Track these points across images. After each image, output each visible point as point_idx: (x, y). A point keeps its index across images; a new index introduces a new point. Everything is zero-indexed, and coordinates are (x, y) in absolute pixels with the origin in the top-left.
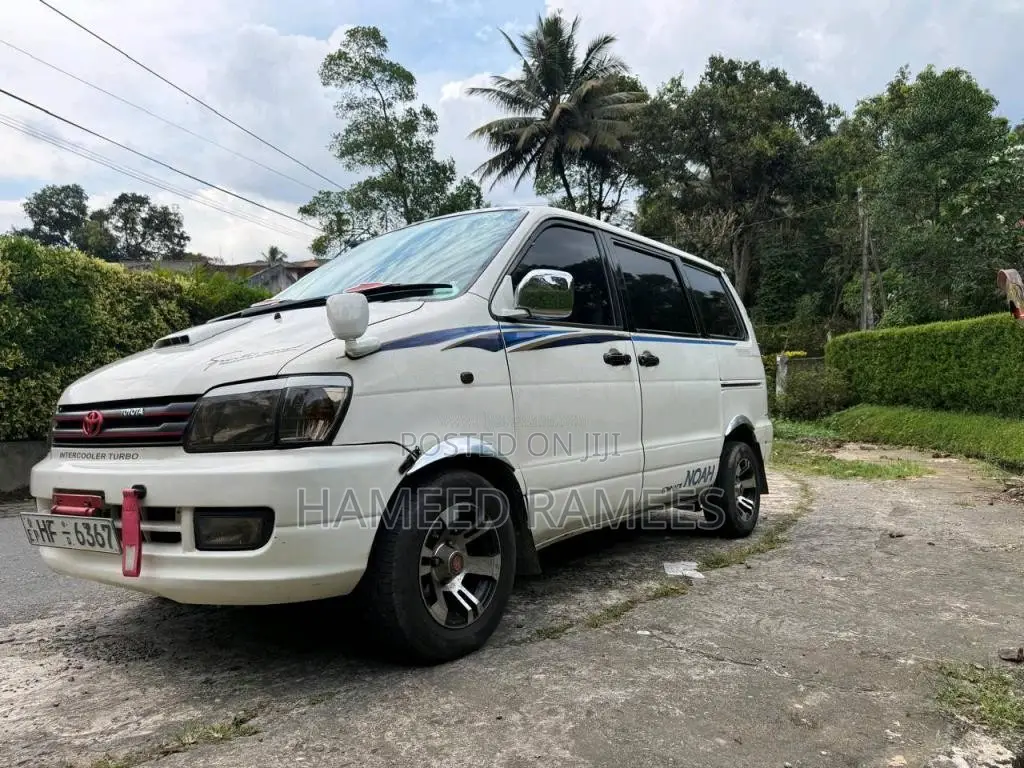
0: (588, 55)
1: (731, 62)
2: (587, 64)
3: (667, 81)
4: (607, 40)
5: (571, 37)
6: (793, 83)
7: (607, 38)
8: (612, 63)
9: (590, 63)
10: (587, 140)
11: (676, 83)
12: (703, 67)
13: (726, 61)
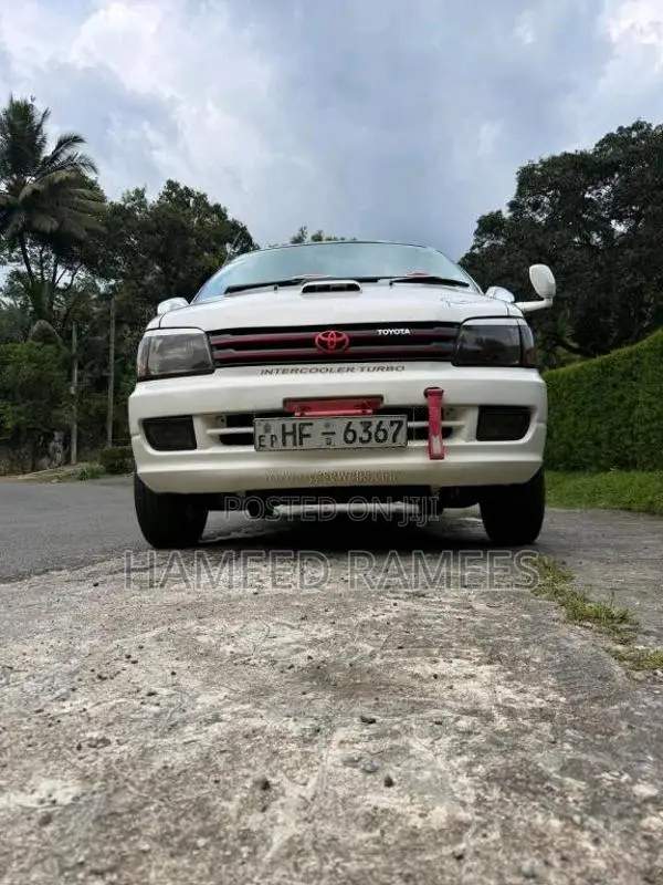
0: (58, 148)
1: (186, 188)
2: (55, 156)
3: (132, 190)
4: (77, 139)
5: (40, 126)
6: (230, 219)
7: (75, 137)
8: (83, 161)
9: (58, 154)
10: (56, 225)
11: (140, 194)
12: (162, 187)
13: (182, 187)
